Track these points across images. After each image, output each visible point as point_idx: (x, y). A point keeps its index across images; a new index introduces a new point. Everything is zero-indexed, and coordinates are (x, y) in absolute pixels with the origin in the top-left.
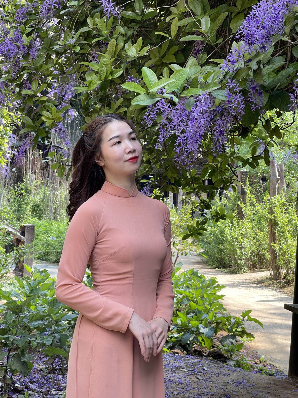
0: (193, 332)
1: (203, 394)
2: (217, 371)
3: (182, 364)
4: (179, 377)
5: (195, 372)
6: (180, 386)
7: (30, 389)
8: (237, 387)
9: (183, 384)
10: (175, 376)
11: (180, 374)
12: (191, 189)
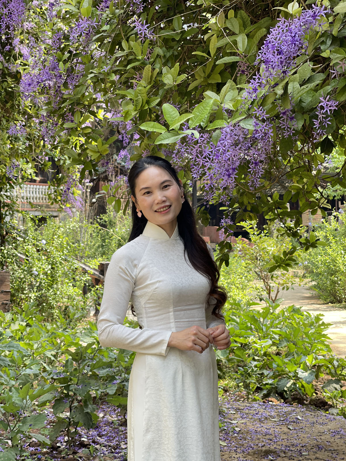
0: (289, 378)
1: (292, 445)
2: (313, 420)
3: (273, 414)
4: (267, 427)
5: (287, 422)
6: (268, 437)
7: (97, 443)
8: (333, 438)
9: (271, 435)
10: (262, 426)
11: (270, 424)
12: (275, 215)
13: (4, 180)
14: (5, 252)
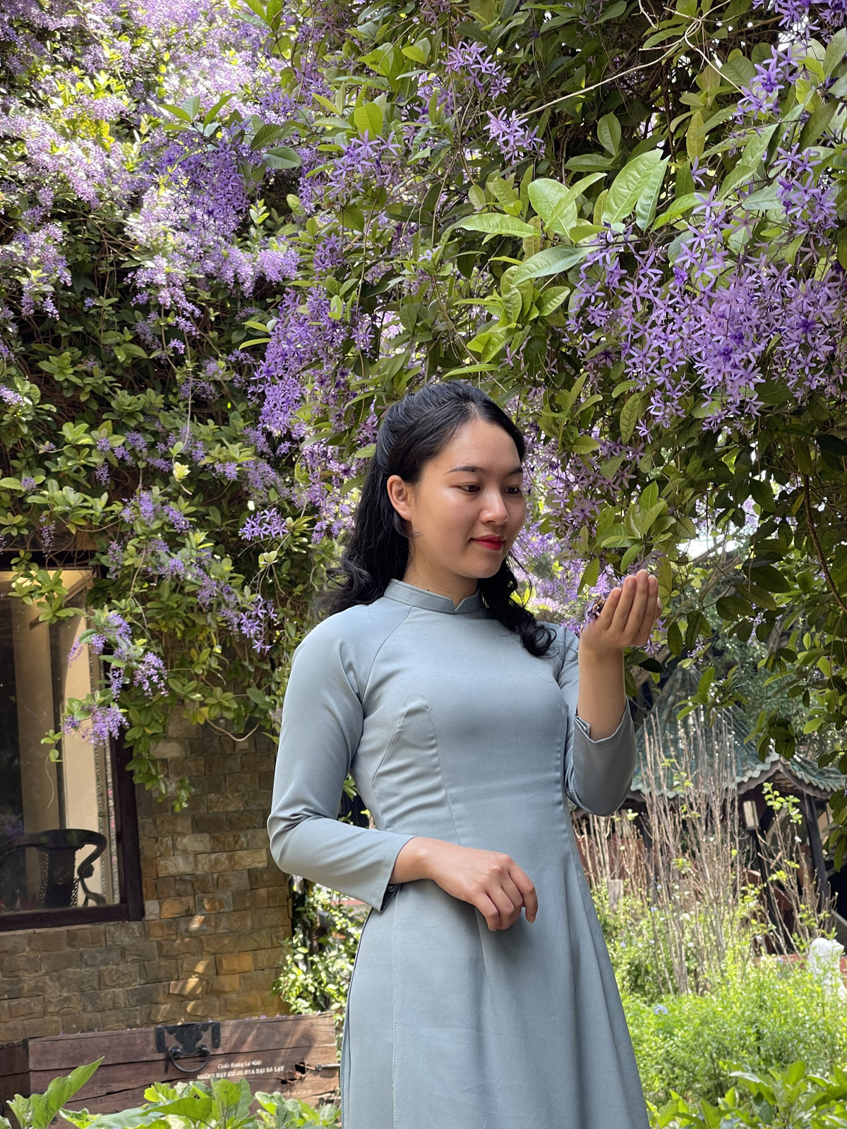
14: (322, 966)
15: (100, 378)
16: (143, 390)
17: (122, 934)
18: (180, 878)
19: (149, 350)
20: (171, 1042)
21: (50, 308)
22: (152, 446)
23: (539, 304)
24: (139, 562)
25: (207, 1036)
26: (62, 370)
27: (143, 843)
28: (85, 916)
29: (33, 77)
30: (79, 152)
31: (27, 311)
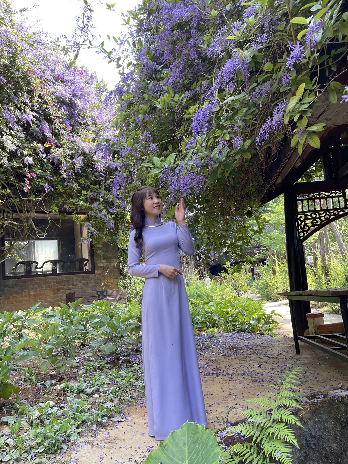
0: (247, 324)
1: (245, 346)
2: (256, 337)
3: (238, 336)
5: (244, 338)
10: (233, 340)
12: (232, 249)
13: (122, 251)
14: (125, 282)
15: (88, 183)
16: (96, 185)
17: (91, 276)
18: (101, 267)
19: (97, 179)
20: (99, 293)
21: (80, 171)
22: (97, 195)
23: (157, 176)
24: (94, 215)
25: (105, 293)
26: (82, 181)
27: (95, 261)
28: (85, 273)
29: (78, 131)
30: (86, 144)
31: (76, 171)
